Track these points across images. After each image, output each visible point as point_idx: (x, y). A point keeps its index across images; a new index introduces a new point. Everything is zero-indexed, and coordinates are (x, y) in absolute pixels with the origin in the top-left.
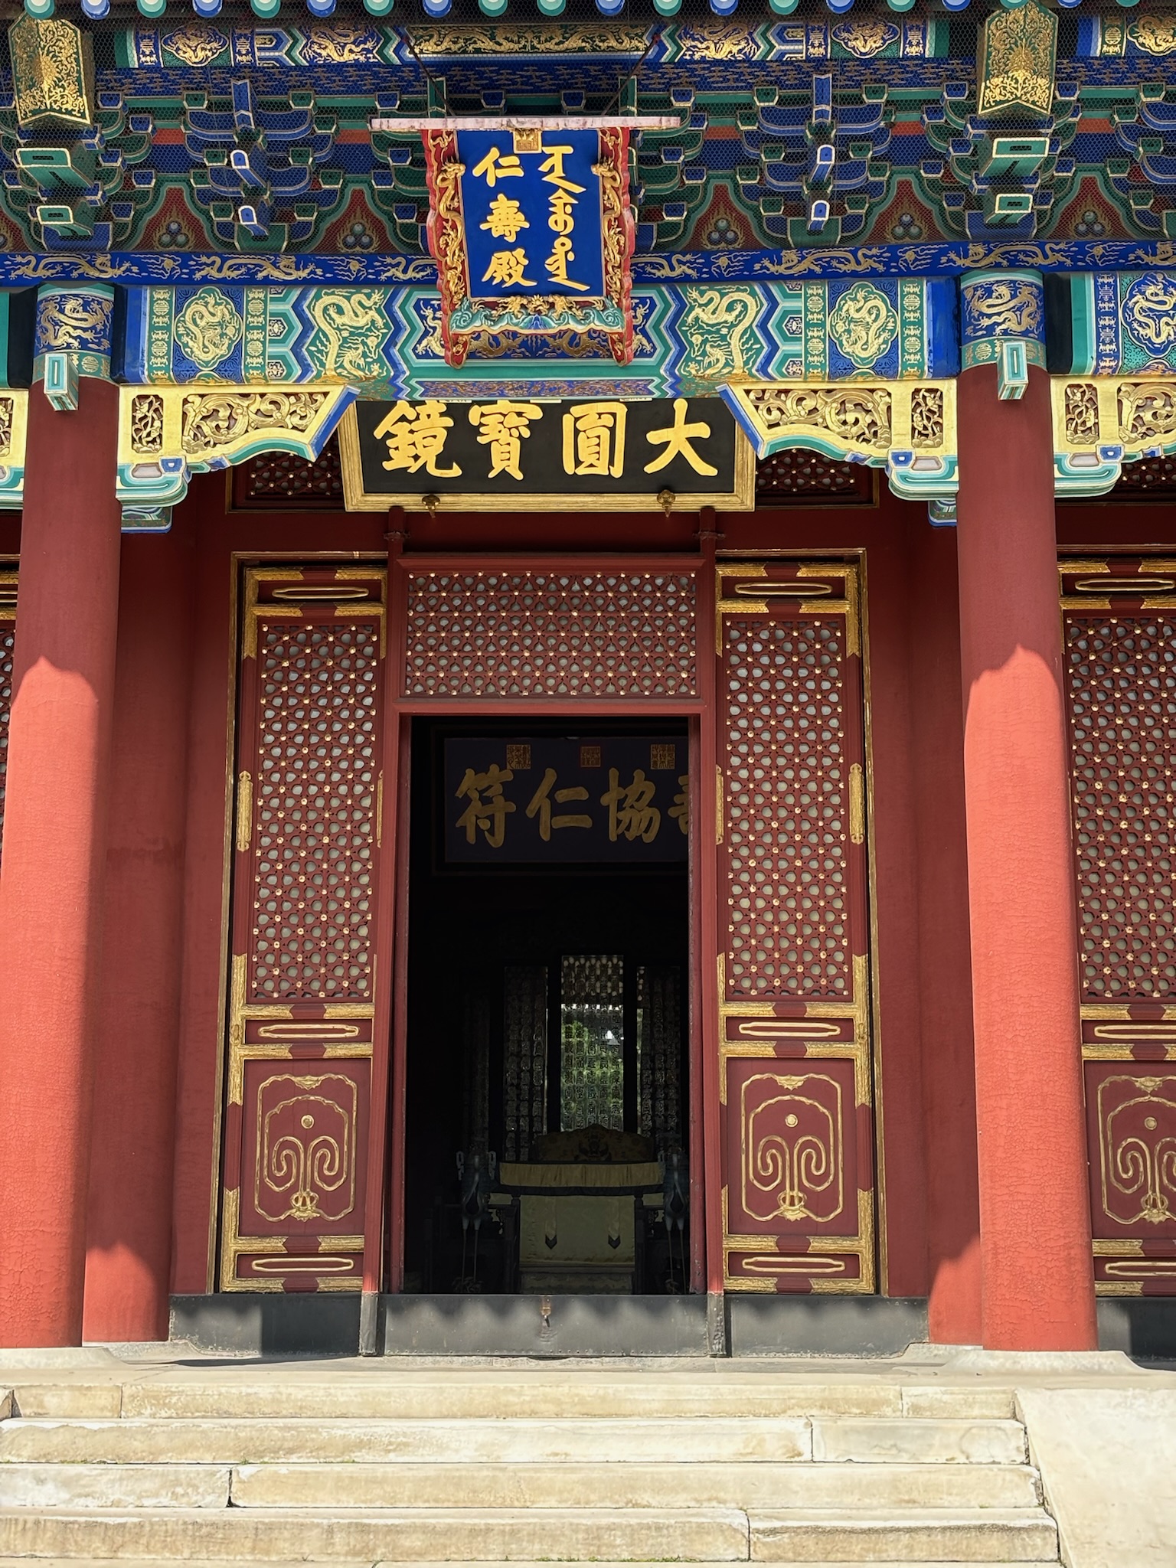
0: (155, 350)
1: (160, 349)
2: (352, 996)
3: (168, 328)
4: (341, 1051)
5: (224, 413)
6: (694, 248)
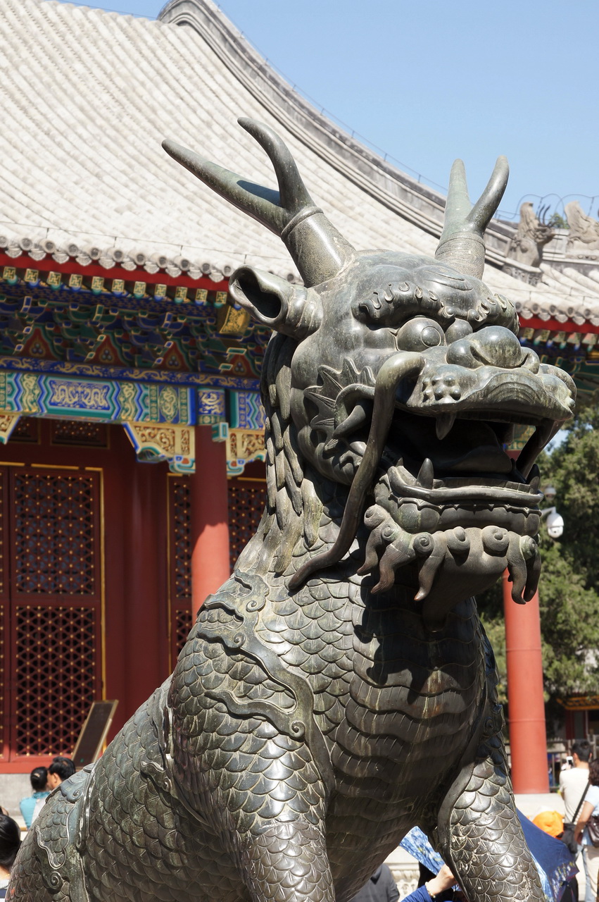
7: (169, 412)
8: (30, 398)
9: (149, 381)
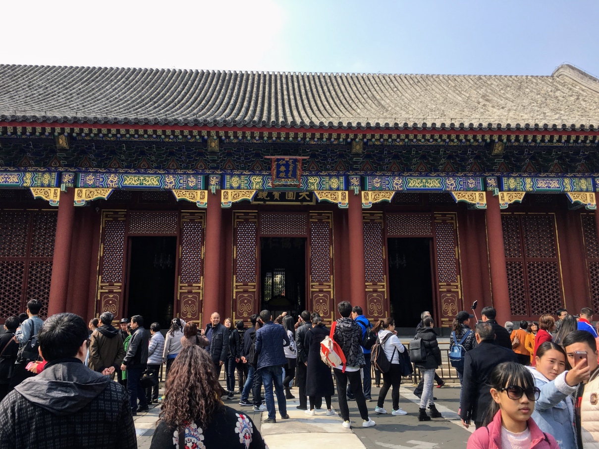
0: (227, 185)
1: (228, 185)
2: (252, 281)
3: (229, 181)
4: (251, 290)
5: (238, 194)
6: (309, 170)
7: (584, 187)
8: (529, 186)
9: (575, 177)
